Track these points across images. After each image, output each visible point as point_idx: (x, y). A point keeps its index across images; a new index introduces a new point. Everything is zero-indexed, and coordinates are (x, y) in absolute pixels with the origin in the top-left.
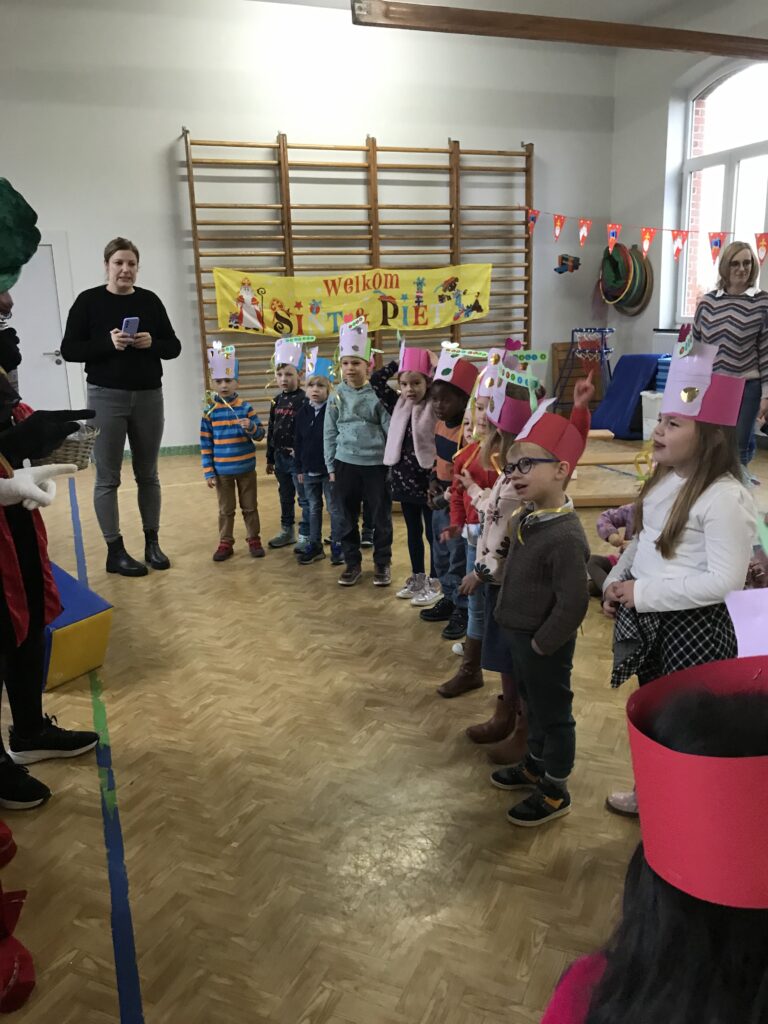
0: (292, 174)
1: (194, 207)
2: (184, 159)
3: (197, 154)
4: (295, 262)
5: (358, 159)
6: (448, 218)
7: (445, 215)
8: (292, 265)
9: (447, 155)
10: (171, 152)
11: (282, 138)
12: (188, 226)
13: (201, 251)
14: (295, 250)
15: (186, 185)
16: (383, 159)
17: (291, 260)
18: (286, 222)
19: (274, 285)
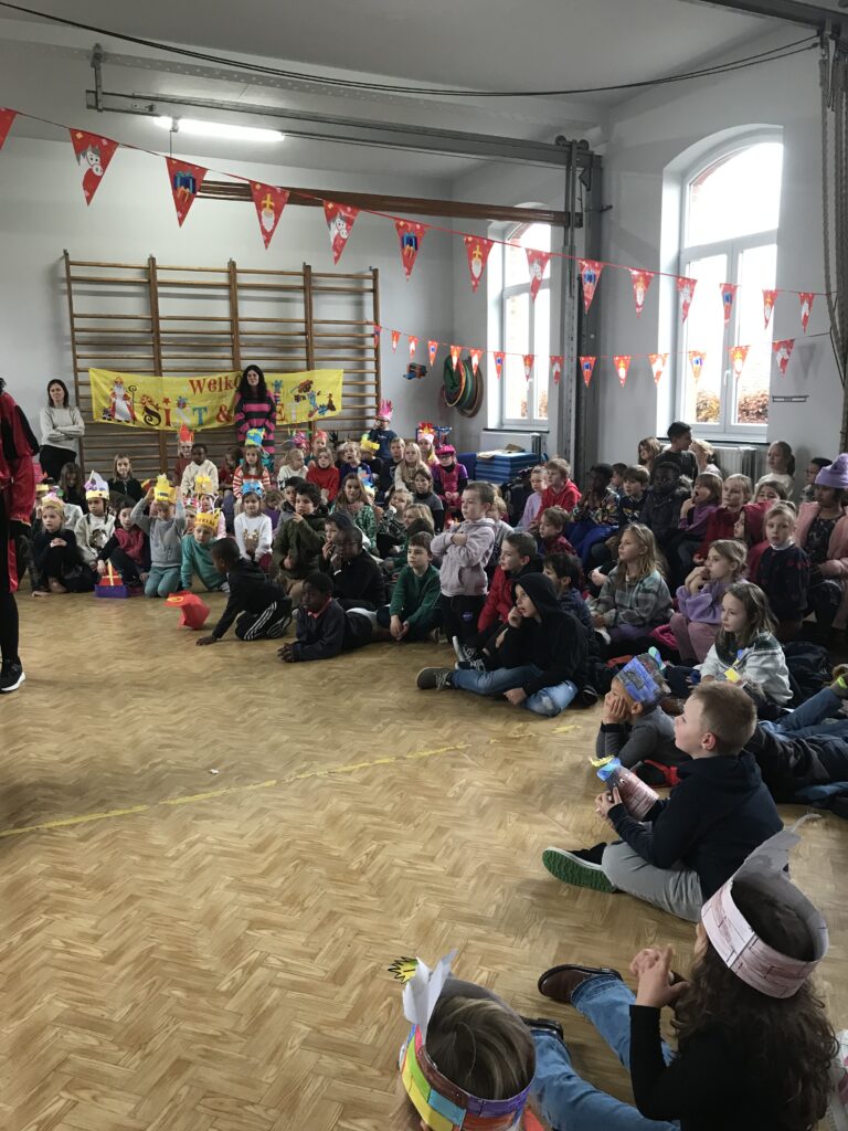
0: (160, 290)
1: (73, 316)
2: (64, 275)
3: (76, 272)
4: (163, 365)
5: (223, 279)
6: (304, 330)
7: (301, 327)
8: (160, 366)
9: (302, 277)
10: (53, 269)
11: (152, 260)
12: (68, 332)
13: (78, 353)
14: (163, 353)
15: (66, 297)
16: (242, 279)
17: (160, 362)
18: (155, 331)
19: (144, 383)
